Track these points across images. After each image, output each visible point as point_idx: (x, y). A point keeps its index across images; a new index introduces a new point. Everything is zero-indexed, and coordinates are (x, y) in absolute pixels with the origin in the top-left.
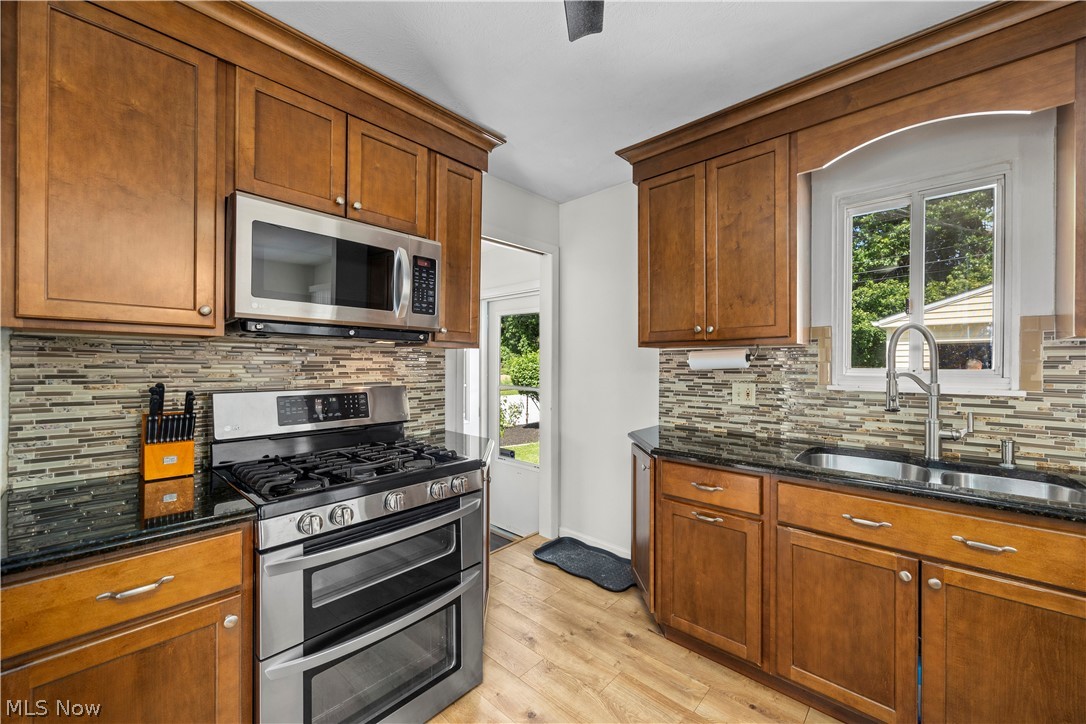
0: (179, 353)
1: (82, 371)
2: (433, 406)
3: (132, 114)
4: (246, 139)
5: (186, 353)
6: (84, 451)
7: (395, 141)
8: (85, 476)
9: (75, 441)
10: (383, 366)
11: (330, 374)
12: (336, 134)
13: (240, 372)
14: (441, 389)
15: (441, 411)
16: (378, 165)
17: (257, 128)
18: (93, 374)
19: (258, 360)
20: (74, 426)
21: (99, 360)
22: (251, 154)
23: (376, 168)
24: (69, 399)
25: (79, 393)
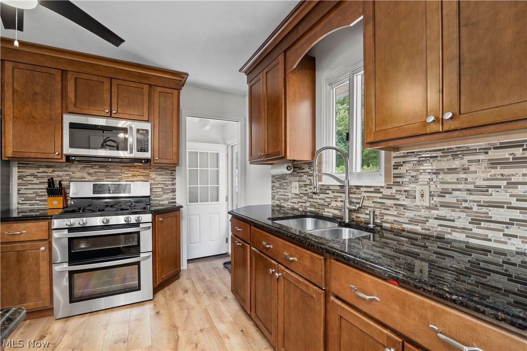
0: (64, 168)
1: (36, 174)
2: (169, 191)
3: (35, 94)
4: (71, 94)
5: (67, 169)
6: (37, 199)
7: (133, 85)
8: (38, 206)
9: (35, 195)
10: (144, 174)
11: (120, 177)
12: (107, 86)
13: (86, 175)
14: (174, 184)
15: (174, 194)
16: (125, 95)
17: (76, 90)
18: (39, 175)
19: (92, 171)
20: (34, 190)
21: (41, 170)
22: (73, 100)
23: (125, 96)
24: (33, 182)
25: (35, 181)
